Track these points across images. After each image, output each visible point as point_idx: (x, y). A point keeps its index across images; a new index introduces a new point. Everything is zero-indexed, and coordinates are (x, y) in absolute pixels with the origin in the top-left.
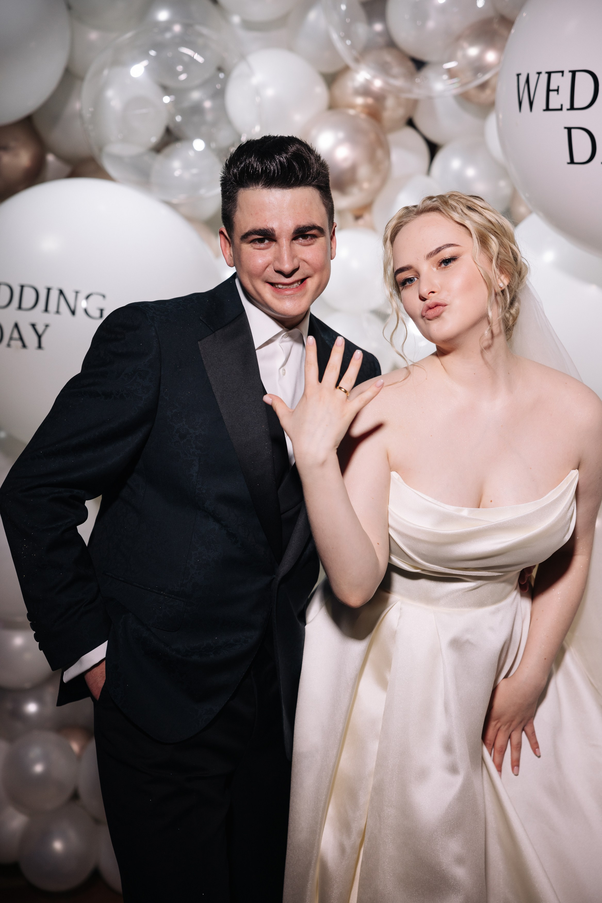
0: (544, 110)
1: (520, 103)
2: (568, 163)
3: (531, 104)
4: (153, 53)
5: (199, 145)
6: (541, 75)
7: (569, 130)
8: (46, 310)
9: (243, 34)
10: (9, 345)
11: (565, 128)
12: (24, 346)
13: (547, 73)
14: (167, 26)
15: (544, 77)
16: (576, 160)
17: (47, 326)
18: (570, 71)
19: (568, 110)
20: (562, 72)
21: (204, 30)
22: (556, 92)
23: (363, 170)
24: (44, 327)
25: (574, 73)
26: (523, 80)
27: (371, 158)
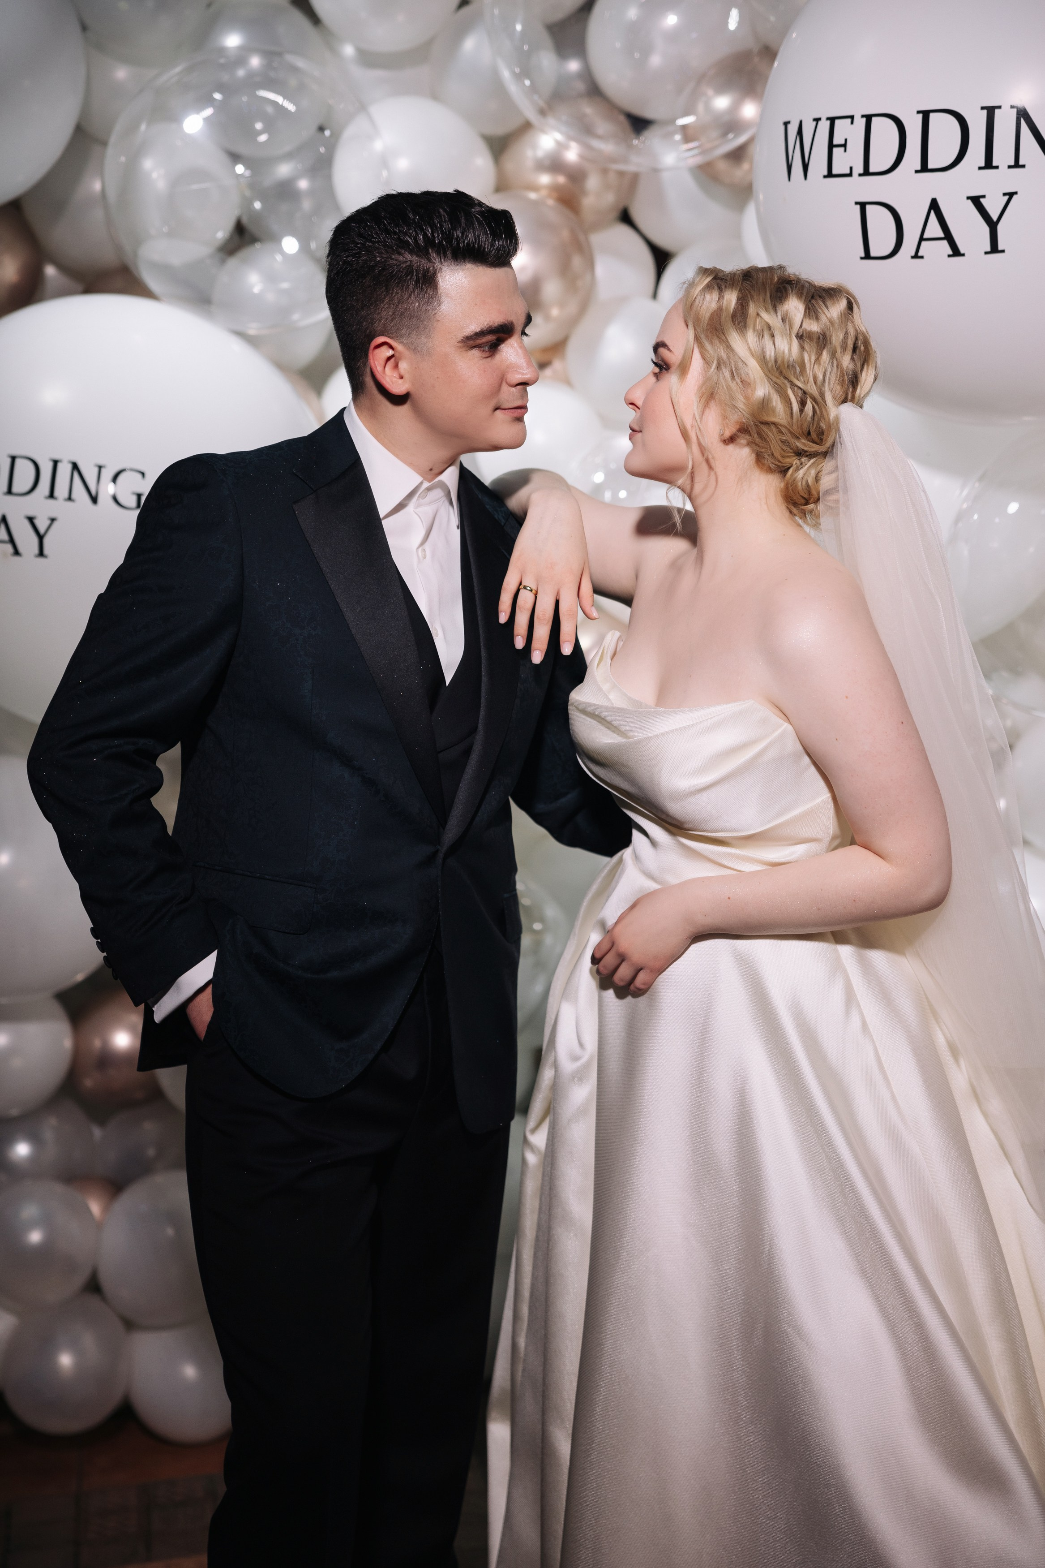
0: (825, 177)
1: (789, 168)
2: (862, 258)
3: (805, 167)
4: (217, 96)
5: (290, 245)
6: (820, 123)
7: (863, 206)
8: (52, 495)
9: (359, 73)
11: (857, 203)
12: (17, 553)
13: (828, 119)
14: (240, 58)
15: (824, 125)
16: (873, 254)
17: (53, 520)
18: (863, 116)
19: (860, 175)
20: (852, 117)
21: (300, 63)
22: (843, 149)
23: (551, 289)
24: (48, 522)
25: (868, 118)
26: (793, 130)
27: (564, 269)
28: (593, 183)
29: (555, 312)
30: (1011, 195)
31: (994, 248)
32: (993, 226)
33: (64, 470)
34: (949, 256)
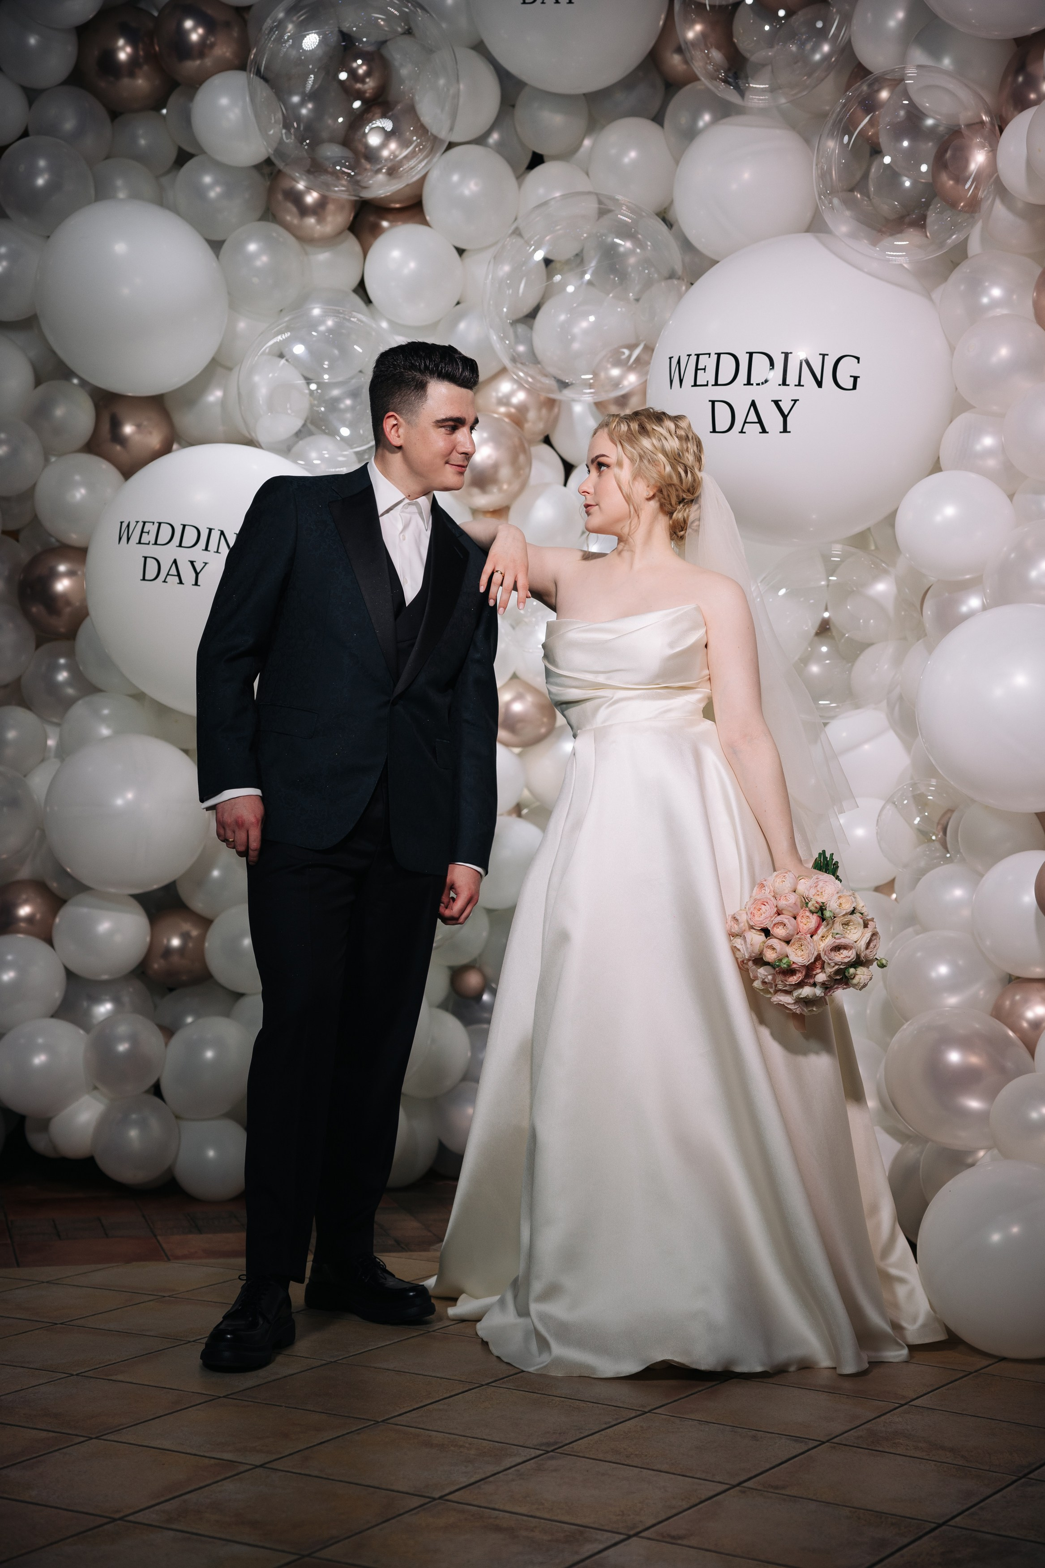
0: (693, 387)
1: (671, 382)
2: (711, 432)
3: (681, 381)
6: (691, 357)
7: (713, 402)
8: (206, 549)
10: (164, 581)
11: (710, 401)
12: (181, 582)
13: (695, 355)
14: (321, 321)
15: (693, 359)
16: (717, 430)
17: (206, 563)
18: (716, 354)
19: (713, 385)
20: (709, 354)
22: (704, 371)
23: (505, 472)
24: (204, 564)
25: (719, 355)
26: (674, 362)
27: (514, 461)
28: (532, 415)
29: (505, 487)
30: (796, 401)
31: (785, 430)
32: (785, 417)
33: (215, 535)
34: (760, 433)
